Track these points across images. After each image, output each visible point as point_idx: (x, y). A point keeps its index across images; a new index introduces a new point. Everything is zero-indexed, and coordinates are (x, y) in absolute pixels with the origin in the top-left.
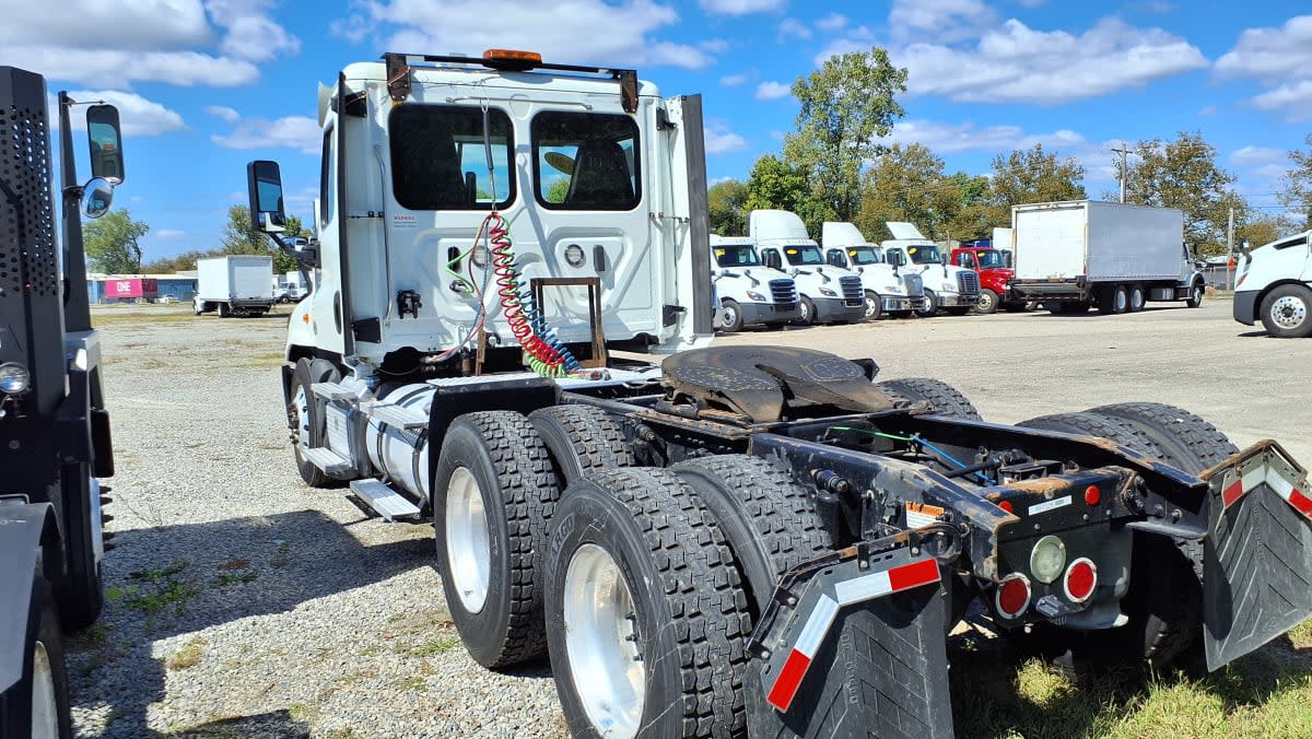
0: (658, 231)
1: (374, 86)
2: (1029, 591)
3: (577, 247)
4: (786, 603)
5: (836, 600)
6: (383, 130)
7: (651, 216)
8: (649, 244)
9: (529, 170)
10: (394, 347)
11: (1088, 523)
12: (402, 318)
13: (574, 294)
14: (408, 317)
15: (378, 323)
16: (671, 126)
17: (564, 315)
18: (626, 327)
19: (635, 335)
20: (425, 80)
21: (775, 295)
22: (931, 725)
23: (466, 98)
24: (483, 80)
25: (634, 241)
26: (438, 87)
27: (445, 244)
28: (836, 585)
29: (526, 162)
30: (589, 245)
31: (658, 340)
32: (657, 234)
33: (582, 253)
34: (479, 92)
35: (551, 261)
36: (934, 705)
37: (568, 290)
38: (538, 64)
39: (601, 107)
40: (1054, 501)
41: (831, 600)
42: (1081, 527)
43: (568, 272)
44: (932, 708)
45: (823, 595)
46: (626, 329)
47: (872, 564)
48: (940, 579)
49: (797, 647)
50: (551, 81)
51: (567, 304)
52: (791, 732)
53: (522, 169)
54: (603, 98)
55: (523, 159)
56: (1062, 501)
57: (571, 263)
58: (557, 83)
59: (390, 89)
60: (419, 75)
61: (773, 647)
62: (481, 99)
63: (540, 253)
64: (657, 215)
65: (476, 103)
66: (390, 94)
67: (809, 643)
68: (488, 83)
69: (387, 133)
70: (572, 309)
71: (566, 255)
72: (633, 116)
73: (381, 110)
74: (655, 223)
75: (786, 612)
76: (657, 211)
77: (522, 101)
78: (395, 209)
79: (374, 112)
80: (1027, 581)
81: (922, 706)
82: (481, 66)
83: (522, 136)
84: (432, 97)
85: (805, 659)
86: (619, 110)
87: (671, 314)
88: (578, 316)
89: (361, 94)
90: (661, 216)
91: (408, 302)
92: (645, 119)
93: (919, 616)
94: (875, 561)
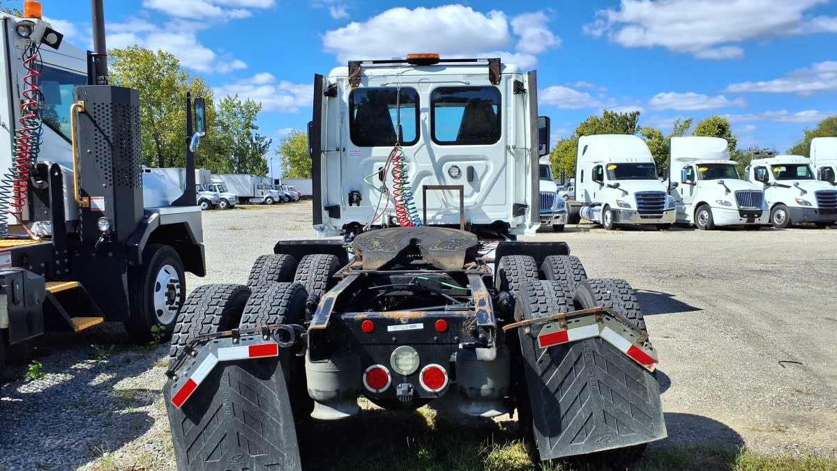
0: (512, 157)
1: (342, 80)
2: (389, 377)
3: (457, 167)
4: (190, 354)
5: (217, 357)
6: (345, 103)
7: (508, 148)
8: (505, 164)
9: (428, 123)
10: (348, 221)
11: (438, 342)
12: (351, 205)
13: (453, 195)
14: (354, 206)
15: (339, 208)
16: (524, 91)
17: (446, 206)
18: (487, 216)
19: (493, 221)
20: (370, 74)
21: (819, 202)
22: (283, 439)
23: (391, 83)
24: (403, 72)
25: (494, 163)
26: (376, 78)
27: (378, 165)
28: (219, 349)
29: (426, 118)
30: (463, 166)
31: (509, 225)
32: (511, 159)
33: (459, 171)
34: (400, 79)
35: (440, 175)
36: (285, 427)
37: (450, 193)
38: (437, 60)
39: (475, 83)
40: (408, 325)
41: (214, 356)
42: (433, 344)
43: (450, 182)
44: (284, 428)
45: (211, 354)
46: (487, 217)
47: (241, 341)
48: (277, 355)
49: (191, 378)
50: (445, 69)
51: (449, 202)
52: (191, 422)
53: (424, 122)
54: (478, 77)
55: (425, 116)
56: (415, 326)
57: (452, 177)
58: (448, 70)
59: (350, 81)
60: (367, 72)
61: (181, 375)
62: (397, 83)
63: (433, 171)
64: (511, 147)
65: (395, 85)
66: (350, 83)
67: (199, 376)
68: (406, 73)
69: (348, 105)
70: (452, 204)
71: (449, 172)
72: (497, 86)
73: (345, 92)
74: (510, 152)
75: (190, 359)
76: (511, 144)
77: (425, 83)
78: (351, 146)
79: (341, 94)
80: (387, 371)
81: (278, 426)
82: (407, 64)
83: (425, 103)
84: (373, 84)
85: (195, 385)
86: (488, 83)
87: (519, 209)
88: (456, 208)
89: (334, 84)
90: (514, 148)
91: (355, 198)
92: (505, 88)
93: (274, 375)
94: (243, 340)
